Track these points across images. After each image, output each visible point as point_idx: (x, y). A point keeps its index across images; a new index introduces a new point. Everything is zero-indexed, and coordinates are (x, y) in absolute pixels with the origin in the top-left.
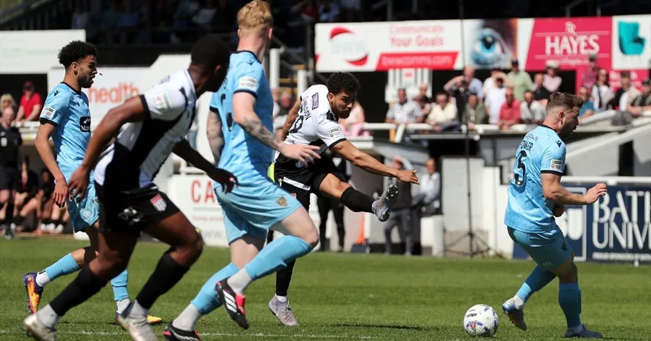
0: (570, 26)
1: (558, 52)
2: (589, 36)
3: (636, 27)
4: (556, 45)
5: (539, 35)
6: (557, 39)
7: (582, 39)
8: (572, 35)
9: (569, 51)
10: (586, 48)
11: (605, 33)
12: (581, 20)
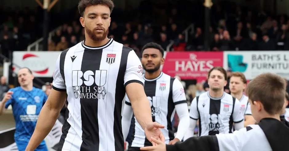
0: (193, 56)
1: (183, 69)
2: (206, 61)
3: (241, 58)
4: (183, 65)
5: (170, 60)
6: (183, 63)
7: (202, 63)
8: (194, 61)
9: (192, 69)
10: (204, 68)
11: (218, 60)
12: (201, 53)
